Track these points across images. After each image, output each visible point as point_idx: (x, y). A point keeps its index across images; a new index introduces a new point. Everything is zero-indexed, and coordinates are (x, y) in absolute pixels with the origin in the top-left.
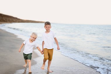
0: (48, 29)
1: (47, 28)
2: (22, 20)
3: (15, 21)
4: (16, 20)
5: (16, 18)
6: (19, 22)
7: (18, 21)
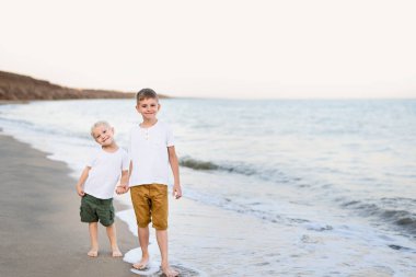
0: (149, 112)
1: (144, 110)
2: (67, 89)
3: (39, 93)
4: (46, 89)
5: (46, 84)
6: (56, 98)
7: (53, 93)
